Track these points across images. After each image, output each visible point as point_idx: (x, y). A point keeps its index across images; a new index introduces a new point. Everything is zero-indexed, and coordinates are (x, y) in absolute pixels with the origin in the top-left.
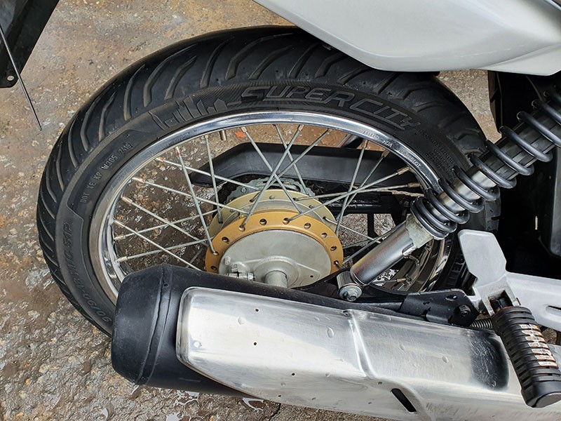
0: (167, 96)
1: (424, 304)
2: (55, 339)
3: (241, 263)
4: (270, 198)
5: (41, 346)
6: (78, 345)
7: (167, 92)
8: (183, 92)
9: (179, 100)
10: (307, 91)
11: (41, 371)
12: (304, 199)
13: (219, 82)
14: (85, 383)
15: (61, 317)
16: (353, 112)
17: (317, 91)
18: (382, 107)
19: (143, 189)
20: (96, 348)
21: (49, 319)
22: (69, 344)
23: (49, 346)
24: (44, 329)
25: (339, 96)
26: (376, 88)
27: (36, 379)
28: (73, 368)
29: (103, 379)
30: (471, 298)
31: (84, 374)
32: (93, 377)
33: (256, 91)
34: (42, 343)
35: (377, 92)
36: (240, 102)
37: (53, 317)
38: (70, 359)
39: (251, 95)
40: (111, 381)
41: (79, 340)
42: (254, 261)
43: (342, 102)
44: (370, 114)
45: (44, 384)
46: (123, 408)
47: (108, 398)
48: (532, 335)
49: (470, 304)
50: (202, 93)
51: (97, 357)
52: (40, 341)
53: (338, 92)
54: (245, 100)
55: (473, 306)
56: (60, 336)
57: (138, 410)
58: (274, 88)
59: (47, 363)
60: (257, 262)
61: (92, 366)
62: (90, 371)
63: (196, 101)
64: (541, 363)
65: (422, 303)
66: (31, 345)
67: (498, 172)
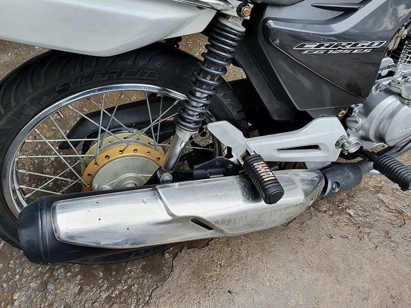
0: (13, 104)
1: (206, 171)
2: (17, 276)
3: (105, 186)
4: (110, 142)
5: (10, 283)
6: (34, 275)
7: (12, 102)
8: (22, 99)
9: (21, 104)
10: (91, 76)
11: (15, 298)
12: (131, 136)
13: (39, 87)
14: (46, 295)
15: (18, 262)
16: (124, 79)
17: (97, 75)
18: (138, 72)
19: (49, 165)
20: (47, 272)
21: (10, 266)
22: (28, 276)
23: (15, 282)
24: (9, 272)
25: (112, 73)
26: (130, 63)
27: (13, 303)
28: (35, 289)
29: (56, 289)
30: (231, 160)
31: (44, 290)
32: (50, 290)
33: (63, 85)
34: (10, 281)
35: (131, 65)
36: (57, 94)
37: (12, 263)
38: (31, 285)
39: (61, 88)
40: (62, 289)
41: (33, 272)
42: (113, 182)
43: (115, 76)
44: (135, 77)
45: (19, 305)
46: (75, 302)
47: (63, 299)
48: (260, 167)
49: (232, 163)
50: (32, 96)
51: (49, 277)
52: (8, 281)
53: (109, 71)
54: (60, 92)
55: (234, 163)
56: (20, 273)
57: (85, 299)
58: (72, 80)
59: (17, 292)
60: (114, 182)
61: (47, 284)
62: (47, 287)
63: (31, 101)
64: (265, 180)
65: (204, 170)
66: (4, 284)
67: (203, 88)
